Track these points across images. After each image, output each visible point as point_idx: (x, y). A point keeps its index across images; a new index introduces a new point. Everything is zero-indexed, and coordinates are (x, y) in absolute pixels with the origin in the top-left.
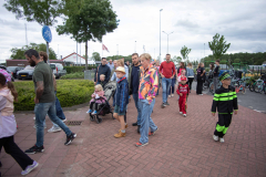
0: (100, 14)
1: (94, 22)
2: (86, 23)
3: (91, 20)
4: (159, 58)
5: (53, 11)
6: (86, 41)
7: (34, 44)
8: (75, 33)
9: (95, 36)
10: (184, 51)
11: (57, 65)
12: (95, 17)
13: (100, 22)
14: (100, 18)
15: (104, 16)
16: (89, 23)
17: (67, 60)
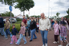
0: (29, 2)
1: (27, 5)
3: (25, 4)
4: (49, 16)
5: (13, 1)
6: (24, 11)
7: (7, 12)
8: (20, 8)
9: (27, 9)
10: (57, 14)
11: (14, 19)
12: (27, 3)
14: (29, 3)
16: (25, 5)
17: (17, 17)
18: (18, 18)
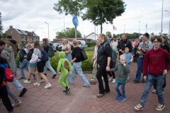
0: (111, 3)
1: (107, 10)
2: (102, 11)
3: (104, 8)
4: (161, 34)
6: (101, 24)
7: (68, 29)
8: (93, 19)
9: (108, 20)
11: (82, 41)
12: (108, 5)
13: (111, 9)
14: (111, 6)
15: (114, 4)
16: (103, 11)
17: (88, 38)
18: (89, 40)
